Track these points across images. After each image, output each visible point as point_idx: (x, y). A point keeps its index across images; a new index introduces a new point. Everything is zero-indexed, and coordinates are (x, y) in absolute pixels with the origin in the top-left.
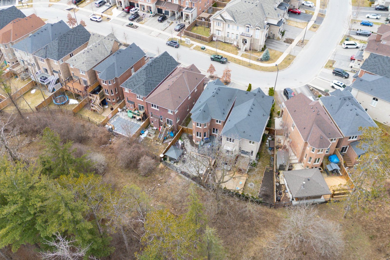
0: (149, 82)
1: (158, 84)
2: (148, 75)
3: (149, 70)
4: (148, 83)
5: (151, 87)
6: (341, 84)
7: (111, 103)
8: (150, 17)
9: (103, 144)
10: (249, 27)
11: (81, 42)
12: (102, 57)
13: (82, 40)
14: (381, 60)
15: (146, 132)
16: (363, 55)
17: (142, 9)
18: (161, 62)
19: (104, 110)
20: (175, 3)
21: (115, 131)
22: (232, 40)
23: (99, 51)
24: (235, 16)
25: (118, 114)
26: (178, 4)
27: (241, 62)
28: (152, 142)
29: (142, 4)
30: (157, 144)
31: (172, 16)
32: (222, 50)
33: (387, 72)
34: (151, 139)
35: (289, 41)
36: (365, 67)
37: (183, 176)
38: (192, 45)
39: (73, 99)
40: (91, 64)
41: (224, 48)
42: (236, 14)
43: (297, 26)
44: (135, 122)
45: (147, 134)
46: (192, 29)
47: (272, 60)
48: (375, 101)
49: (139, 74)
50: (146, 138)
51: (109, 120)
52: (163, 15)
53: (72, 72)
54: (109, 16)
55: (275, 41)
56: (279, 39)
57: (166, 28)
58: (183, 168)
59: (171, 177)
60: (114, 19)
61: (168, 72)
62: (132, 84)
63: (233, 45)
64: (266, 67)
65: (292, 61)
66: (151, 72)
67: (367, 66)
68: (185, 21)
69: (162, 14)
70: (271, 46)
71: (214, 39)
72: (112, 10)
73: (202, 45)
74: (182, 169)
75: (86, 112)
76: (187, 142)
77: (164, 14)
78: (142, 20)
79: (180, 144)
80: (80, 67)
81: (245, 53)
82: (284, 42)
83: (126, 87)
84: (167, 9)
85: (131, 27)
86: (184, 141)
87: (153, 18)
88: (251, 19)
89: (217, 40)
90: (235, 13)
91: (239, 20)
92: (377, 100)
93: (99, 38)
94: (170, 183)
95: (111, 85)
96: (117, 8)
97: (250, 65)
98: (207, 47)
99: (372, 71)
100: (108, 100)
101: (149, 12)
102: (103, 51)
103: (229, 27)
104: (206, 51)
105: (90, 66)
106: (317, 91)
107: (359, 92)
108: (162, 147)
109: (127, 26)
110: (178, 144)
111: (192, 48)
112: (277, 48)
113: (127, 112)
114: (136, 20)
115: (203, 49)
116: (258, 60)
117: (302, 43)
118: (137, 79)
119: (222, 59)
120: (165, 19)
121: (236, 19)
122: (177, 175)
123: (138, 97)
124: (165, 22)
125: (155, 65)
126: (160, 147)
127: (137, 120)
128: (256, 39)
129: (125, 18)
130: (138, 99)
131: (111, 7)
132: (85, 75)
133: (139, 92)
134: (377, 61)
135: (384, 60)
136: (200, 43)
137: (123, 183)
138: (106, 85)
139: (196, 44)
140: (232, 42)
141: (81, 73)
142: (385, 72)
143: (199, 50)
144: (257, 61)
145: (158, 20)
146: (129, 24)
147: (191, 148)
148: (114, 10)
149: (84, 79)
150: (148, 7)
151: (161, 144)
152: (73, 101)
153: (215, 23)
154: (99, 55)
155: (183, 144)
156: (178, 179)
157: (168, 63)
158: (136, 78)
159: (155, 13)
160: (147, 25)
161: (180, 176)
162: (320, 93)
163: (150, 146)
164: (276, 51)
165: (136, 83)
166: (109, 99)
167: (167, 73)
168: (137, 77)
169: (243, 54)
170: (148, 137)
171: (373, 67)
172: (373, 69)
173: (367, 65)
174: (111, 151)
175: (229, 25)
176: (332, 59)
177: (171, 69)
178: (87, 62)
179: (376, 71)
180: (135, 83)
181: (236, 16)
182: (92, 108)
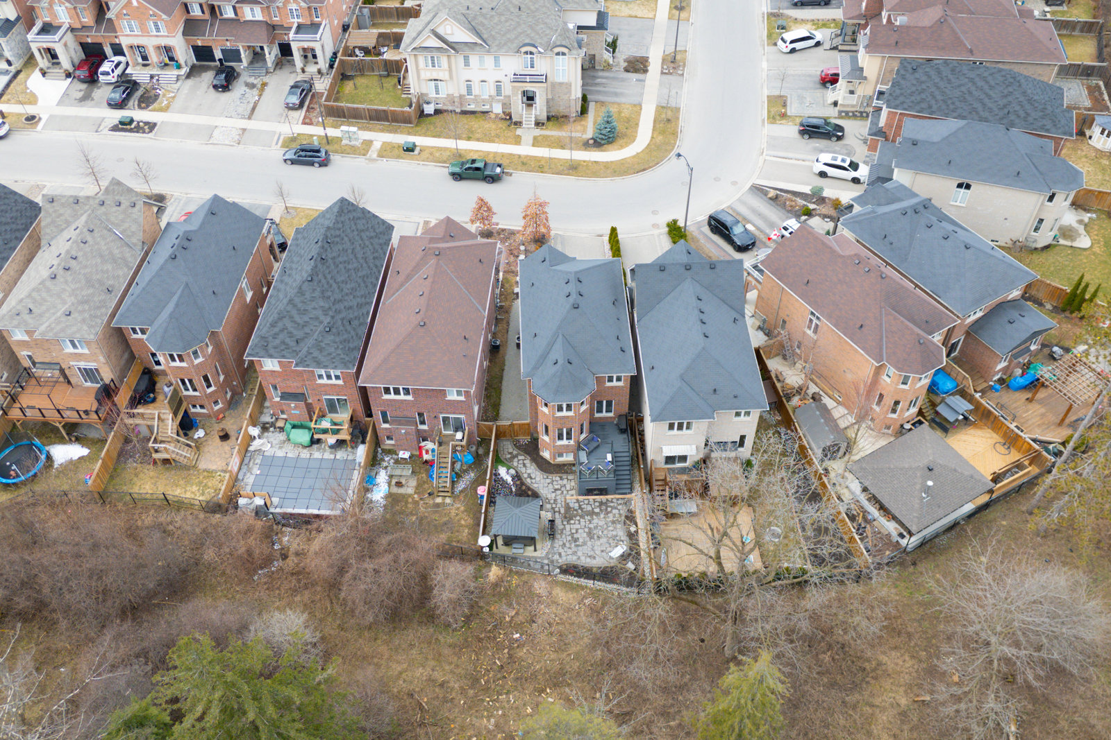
0: (341, 316)
1: (368, 313)
2: (329, 293)
3: (325, 278)
4: (340, 322)
5: (354, 329)
6: (843, 161)
7: (209, 416)
8: (178, 80)
9: (262, 568)
10: (531, 53)
11: (8, 236)
12: (121, 273)
13: (8, 228)
14: (932, 73)
15: (382, 477)
16: (860, 65)
17: (140, 60)
18: (346, 239)
19: (198, 446)
20: (249, 17)
21: (278, 510)
22: (484, 100)
23: (101, 256)
24: (480, 28)
25: (256, 444)
26: (261, 18)
27: (543, 163)
28: (416, 503)
29: (136, 42)
30: (438, 505)
31: (251, 63)
32: (469, 139)
33: (958, 103)
34: (410, 496)
35: (638, 66)
36: (898, 102)
37: (574, 580)
38: (368, 143)
39: (62, 441)
40: (98, 308)
41: (472, 132)
42: (481, 19)
43: (634, 14)
44: (328, 455)
45: (389, 484)
46: (338, 92)
47: (624, 136)
48: (962, 190)
49: (297, 300)
50: (392, 499)
51: (236, 480)
52: (218, 63)
53: (23, 354)
54: (30, 110)
55: (601, 74)
56: (608, 67)
57: (254, 109)
58: (560, 555)
59: (539, 596)
60: (52, 117)
61: (378, 263)
62: (288, 340)
63: (493, 116)
64: (622, 162)
65: (677, 125)
66: (331, 282)
67: (902, 99)
68: (303, 71)
69: (215, 61)
70: (598, 92)
71: (429, 109)
72: (29, 83)
73: (402, 139)
74: (556, 557)
75: (136, 475)
76: (524, 465)
77: (220, 60)
78: (157, 96)
79: (509, 480)
80: (63, 330)
81: (538, 132)
82: (627, 70)
83: (271, 356)
84: (228, 44)
85: (131, 131)
86: (515, 464)
87: (190, 82)
88: (530, 26)
89: (437, 112)
90: (475, 18)
91: (494, 38)
92: (968, 187)
93: (77, 207)
94: (545, 617)
95: (200, 360)
96: (44, 74)
97: (574, 168)
98: (420, 141)
99: (918, 108)
100: (198, 410)
101: (166, 65)
102: (116, 252)
103: (467, 64)
104: (425, 154)
105: (96, 317)
106: (789, 196)
107: (918, 176)
108: (455, 509)
109: (115, 129)
110: (504, 482)
111: (373, 153)
112: (616, 94)
113: (282, 429)
114: (134, 101)
115: (410, 149)
116: (586, 145)
117: (673, 63)
118: (297, 318)
119: (489, 168)
120: (235, 78)
121: (485, 36)
122: (556, 583)
123: (320, 377)
124: (239, 88)
125: (335, 254)
126: (453, 512)
127: (332, 447)
128: (561, 84)
129: (89, 103)
130: (325, 381)
131: (18, 73)
132: (86, 351)
133: (323, 359)
134: (924, 78)
135: (939, 72)
136: (390, 132)
137: (404, 675)
138: (184, 364)
139: (380, 138)
140: (486, 108)
141: (70, 349)
142: (953, 103)
143: (398, 157)
144: (585, 149)
145: (215, 87)
146: (122, 123)
147: (548, 481)
148: (34, 81)
149: (83, 365)
150: (158, 48)
151: (448, 500)
152: (64, 453)
153: (421, 60)
154: (110, 267)
155: (517, 477)
156: (561, 595)
157: (364, 235)
158: (291, 317)
159: (190, 64)
160: (183, 111)
161: (566, 585)
162: (801, 202)
163: (421, 519)
164: (619, 104)
165: (299, 334)
166: (202, 407)
167: (376, 266)
168: (294, 313)
169: (535, 138)
170: (395, 490)
171: (919, 98)
172: (919, 103)
173: (902, 94)
174: (299, 581)
175: (466, 59)
176: (777, 93)
177: (380, 251)
178: (80, 308)
179: (930, 107)
180: (295, 332)
181: (483, 25)
182: (155, 456)
